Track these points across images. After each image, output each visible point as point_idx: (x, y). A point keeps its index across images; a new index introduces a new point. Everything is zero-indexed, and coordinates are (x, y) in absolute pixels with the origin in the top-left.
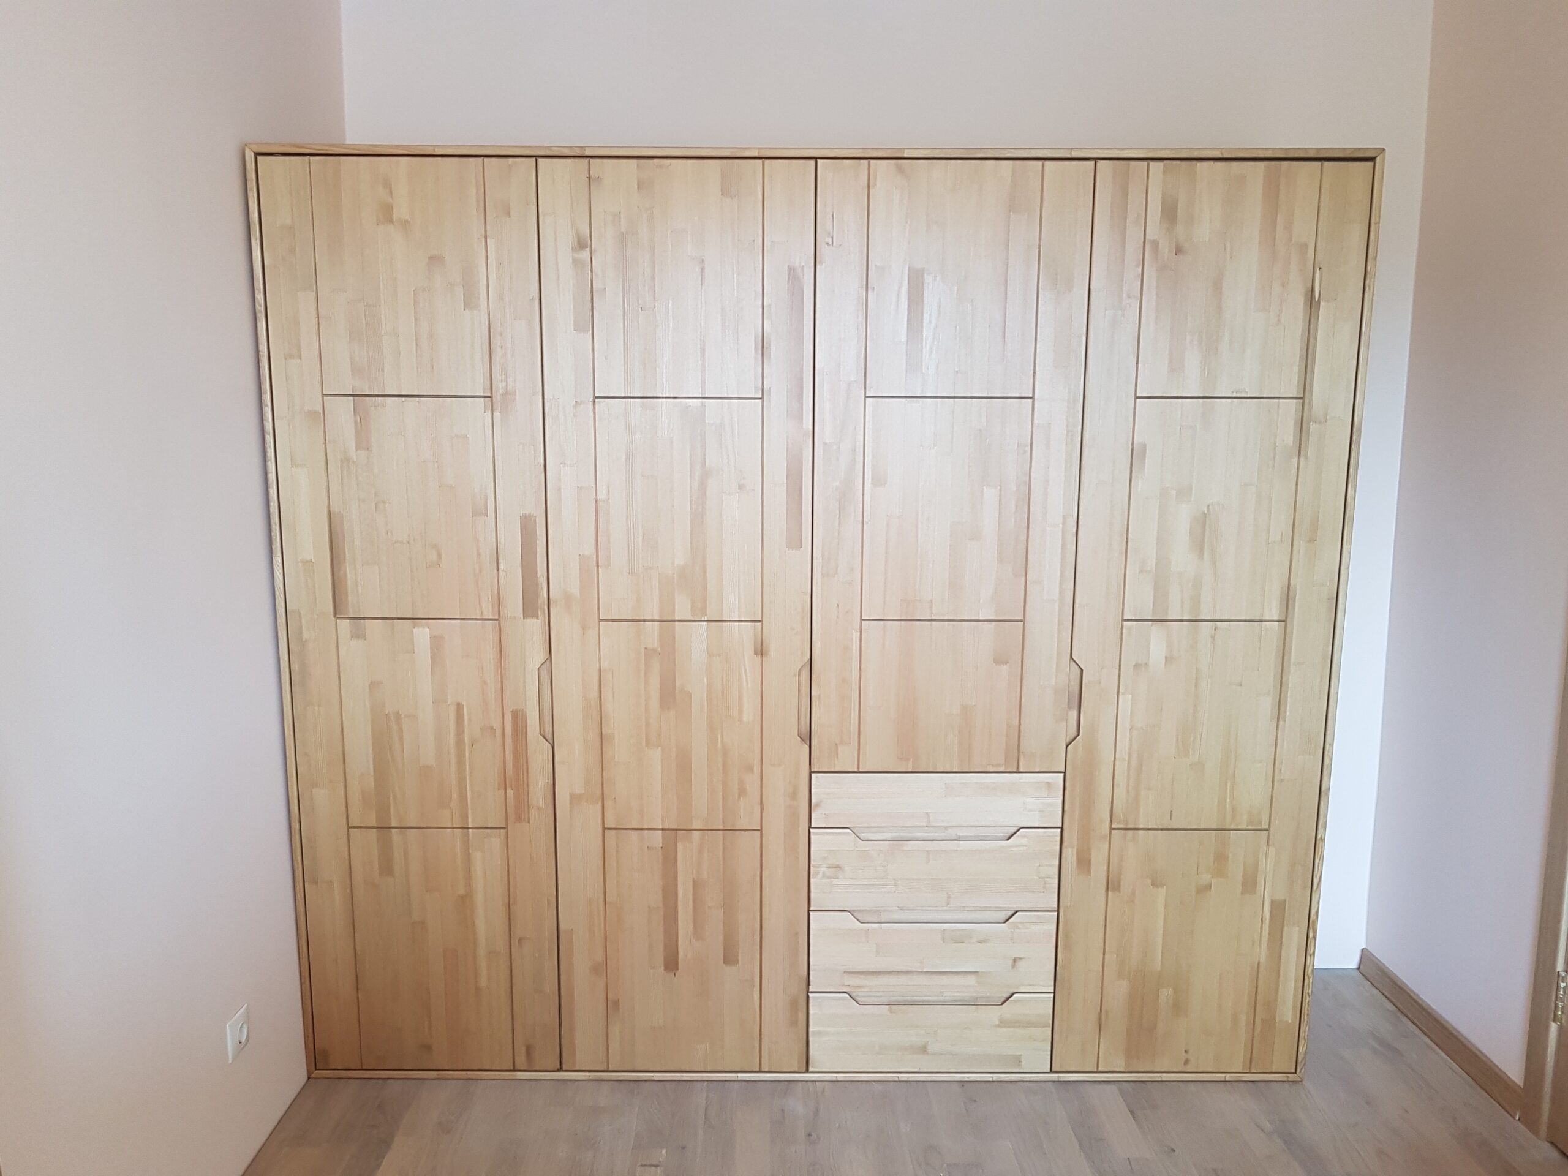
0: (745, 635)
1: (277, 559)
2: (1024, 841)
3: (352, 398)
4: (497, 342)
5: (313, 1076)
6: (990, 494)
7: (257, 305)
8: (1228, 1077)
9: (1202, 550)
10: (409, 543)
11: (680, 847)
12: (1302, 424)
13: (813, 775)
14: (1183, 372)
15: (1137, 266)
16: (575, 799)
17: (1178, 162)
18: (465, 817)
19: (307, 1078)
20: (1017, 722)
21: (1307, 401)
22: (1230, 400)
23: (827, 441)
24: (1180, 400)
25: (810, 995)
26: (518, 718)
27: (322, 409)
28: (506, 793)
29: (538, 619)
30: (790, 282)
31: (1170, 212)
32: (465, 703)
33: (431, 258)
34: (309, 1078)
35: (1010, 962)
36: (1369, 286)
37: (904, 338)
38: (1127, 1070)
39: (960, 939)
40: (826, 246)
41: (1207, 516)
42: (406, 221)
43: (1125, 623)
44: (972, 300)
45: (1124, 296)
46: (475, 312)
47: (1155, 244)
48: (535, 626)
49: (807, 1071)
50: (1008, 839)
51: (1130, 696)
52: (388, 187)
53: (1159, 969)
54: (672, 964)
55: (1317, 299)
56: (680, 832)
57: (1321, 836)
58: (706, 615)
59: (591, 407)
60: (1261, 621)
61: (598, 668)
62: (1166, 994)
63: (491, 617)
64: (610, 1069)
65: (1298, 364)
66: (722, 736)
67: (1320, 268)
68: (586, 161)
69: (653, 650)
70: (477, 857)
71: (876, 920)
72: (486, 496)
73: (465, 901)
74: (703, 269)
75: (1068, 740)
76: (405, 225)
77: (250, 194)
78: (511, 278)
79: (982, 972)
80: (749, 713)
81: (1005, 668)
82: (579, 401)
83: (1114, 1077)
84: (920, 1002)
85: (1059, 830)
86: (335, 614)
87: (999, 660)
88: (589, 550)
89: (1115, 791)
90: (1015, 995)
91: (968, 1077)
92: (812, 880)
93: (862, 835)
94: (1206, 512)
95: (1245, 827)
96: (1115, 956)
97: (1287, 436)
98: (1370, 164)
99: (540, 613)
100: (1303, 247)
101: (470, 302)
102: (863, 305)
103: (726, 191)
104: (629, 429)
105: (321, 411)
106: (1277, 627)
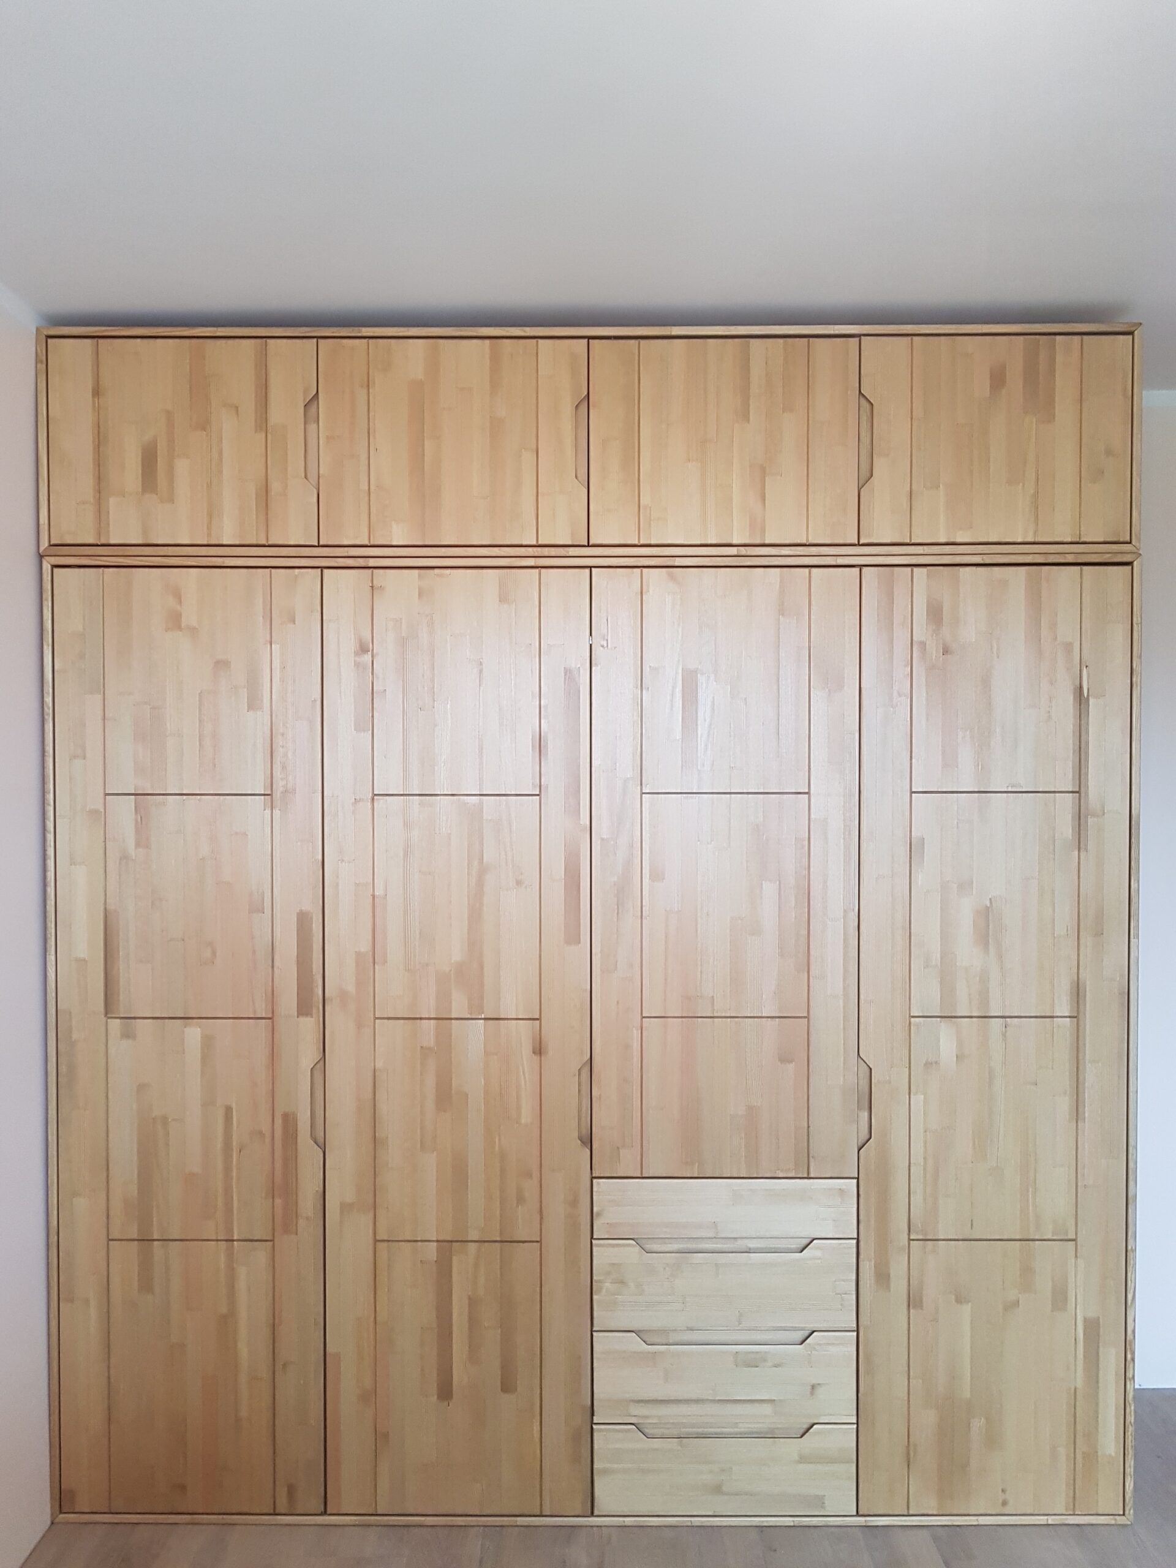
0: (523, 1033)
1: (51, 958)
2: (818, 1253)
3: (133, 797)
4: (279, 741)
5: (57, 1520)
6: (769, 889)
7: (46, 708)
8: (1051, 1520)
9: (986, 944)
10: (183, 940)
11: (455, 1259)
12: (1080, 818)
13: (595, 1181)
14: (957, 767)
15: (906, 666)
16: (345, 1208)
17: (941, 568)
18: (230, 1230)
19: (49, 1523)
20: (806, 1125)
21: (1083, 795)
22: (1005, 795)
23: (605, 837)
24: (955, 795)
25: (594, 1427)
26: (289, 1122)
27: (103, 807)
28: (273, 1201)
29: (312, 1017)
30: (567, 683)
31: (935, 614)
32: (234, 1106)
33: (218, 663)
34: (52, 1523)
35: (809, 1388)
36: (1137, 686)
37: (678, 736)
38: (941, 1513)
39: (752, 1362)
40: (601, 648)
41: (990, 909)
42: (195, 628)
43: (912, 1019)
44: (745, 699)
45: (895, 694)
46: (258, 713)
47: (923, 645)
48: (309, 1025)
49: (592, 1514)
50: (801, 1251)
51: (922, 1097)
52: (178, 596)
53: (967, 1394)
54: (445, 1392)
56: (454, 1244)
57: (1132, 1247)
58: (483, 1013)
59: (369, 805)
60: (1052, 1017)
61: (373, 1068)
62: (978, 1424)
63: (264, 1016)
64: (379, 1512)
65: (1071, 759)
66: (500, 1140)
67: (1087, 667)
68: (369, 571)
69: (430, 1049)
70: (242, 1272)
71: (664, 1341)
72: (263, 892)
73: (226, 1322)
74: (481, 671)
75: (860, 1144)
76: (193, 631)
77: (45, 603)
78: (294, 681)
79: (779, 1400)
80: (527, 1115)
81: (791, 1066)
82: (358, 798)
83: (927, 1521)
84: (710, 1434)
85: (855, 1241)
86: (106, 1014)
87: (784, 1058)
88: (365, 947)
89: (912, 1199)
90: (815, 1427)
91: (767, 1522)
92: (595, 1297)
93: (648, 1247)
94: (988, 906)
95: (1050, 1237)
96: (921, 1381)
97: (1066, 829)
98: (1130, 567)
99: (314, 1011)
100: (1068, 646)
101: (253, 704)
102: (638, 704)
103: (503, 598)
104: (407, 825)
105: (103, 810)
106: (1069, 1024)
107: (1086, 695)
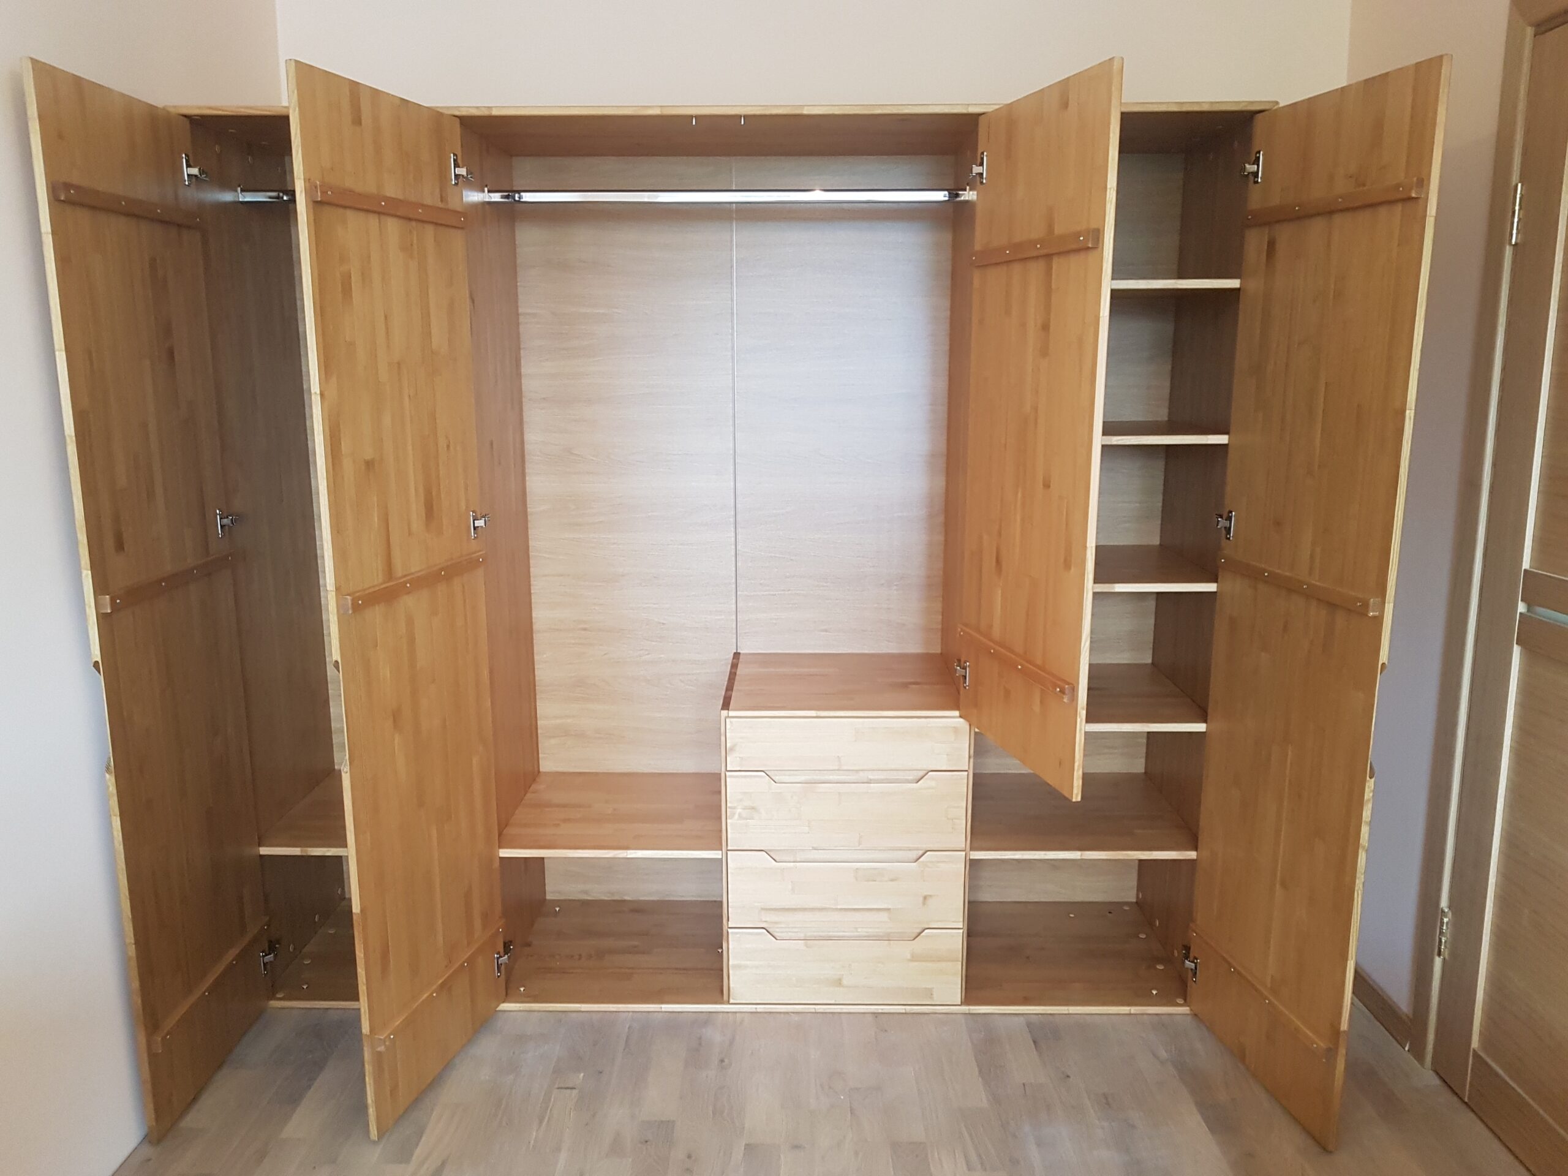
2: (933, 784)
13: (728, 719)
25: (729, 930)
35: (921, 899)
39: (872, 877)
49: (728, 1002)
50: (918, 782)
71: (792, 860)
79: (893, 909)
83: (1022, 1010)
84: (835, 937)
85: (966, 773)
90: (926, 931)
91: (882, 1009)
92: (728, 821)
93: (776, 778)
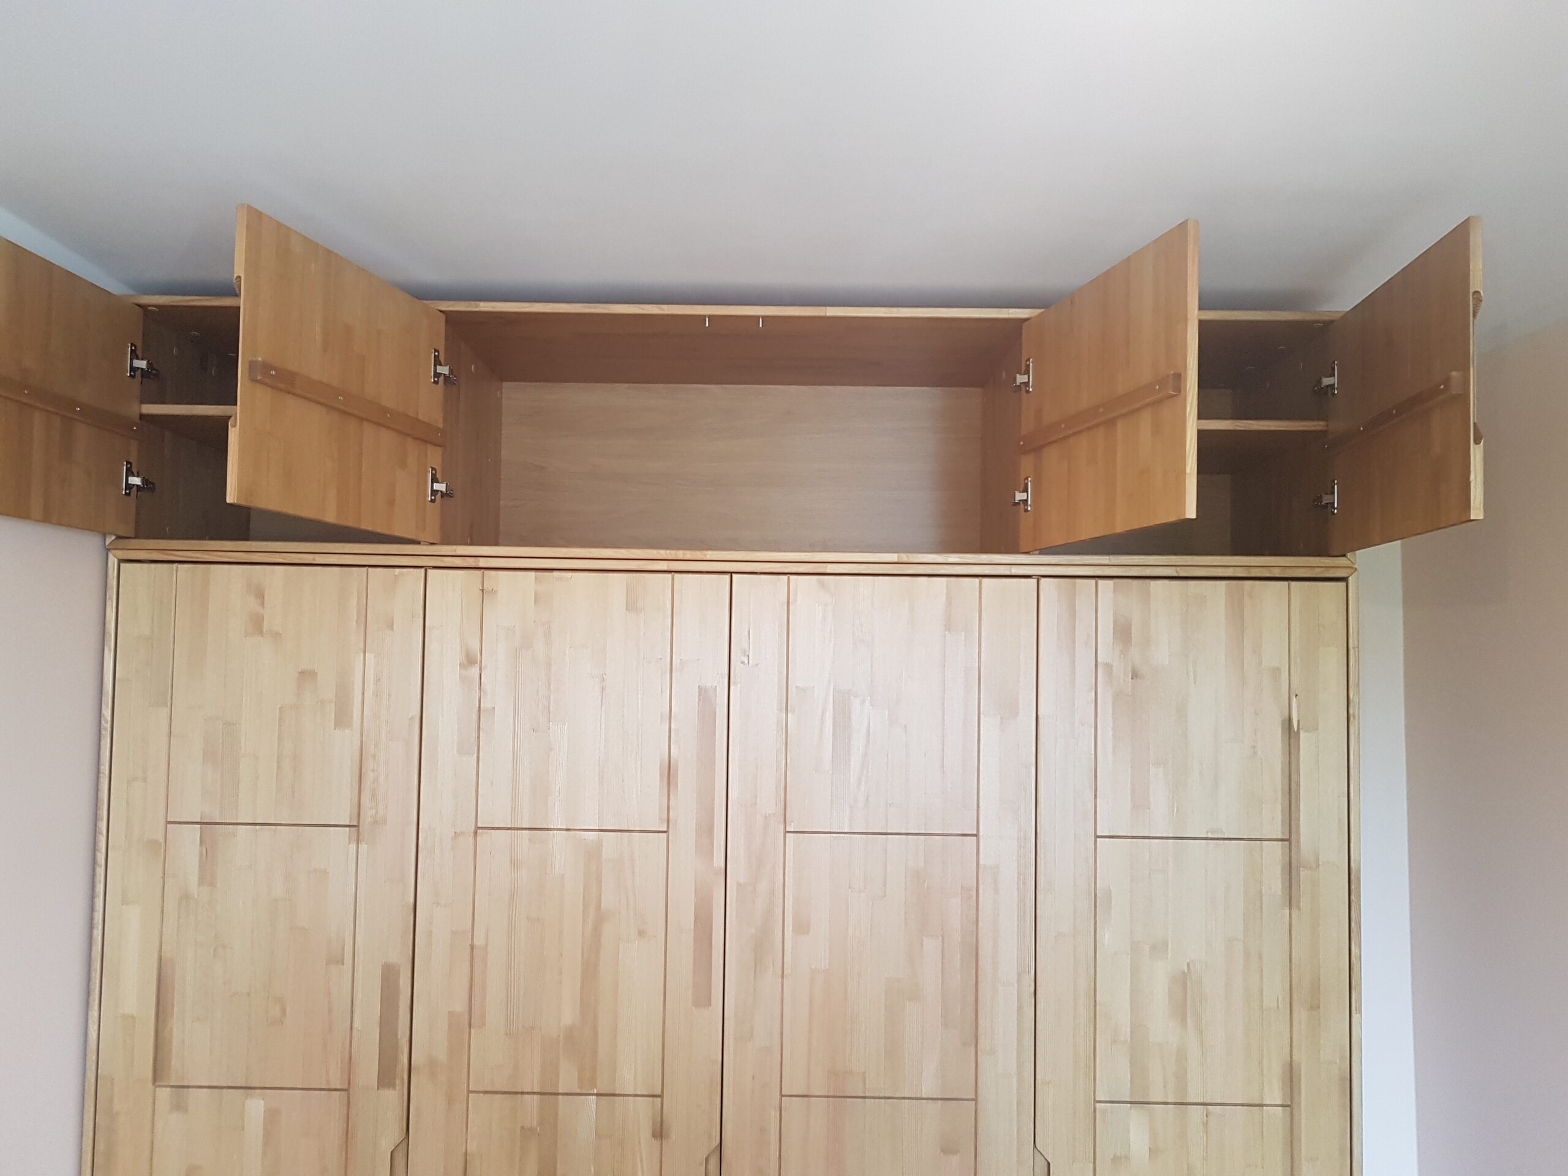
0: (641, 1113)
1: (94, 1013)
3: (199, 826)
4: (369, 764)
6: (931, 946)
7: (103, 722)
9: (1184, 1020)
10: (249, 995)
12: (1290, 870)
14: (1149, 808)
15: (1090, 690)
17: (1129, 581)
21: (1293, 844)
22: (1204, 841)
23: (741, 883)
24: (1147, 840)
27: (164, 838)
29: (395, 1089)
30: (701, 703)
31: (1123, 633)
33: (303, 672)
36: (1354, 717)
37: (828, 769)
40: (741, 666)
41: (1188, 976)
42: (277, 633)
43: (1098, 1105)
44: (905, 726)
45: (1077, 722)
46: (347, 731)
47: (1109, 667)
52: (260, 596)
55: (1296, 730)
58: (595, 1087)
59: (471, 839)
60: (1261, 1105)
61: (464, 1151)
63: (339, 1087)
65: (1280, 803)
67: (1296, 696)
68: (479, 573)
69: (532, 1130)
72: (345, 940)
74: (603, 688)
76: (276, 636)
77: (108, 603)
78: (390, 696)
81: (955, 1160)
82: (458, 831)
86: (155, 1079)
87: (948, 1149)
88: (460, 1007)
94: (1186, 971)
97: (1274, 882)
98: (1343, 584)
99: (398, 1082)
100: (1276, 671)
101: (342, 720)
102: (782, 729)
103: (632, 606)
104: (515, 864)
105: (162, 841)
106: (1281, 1112)
107: (1296, 729)
